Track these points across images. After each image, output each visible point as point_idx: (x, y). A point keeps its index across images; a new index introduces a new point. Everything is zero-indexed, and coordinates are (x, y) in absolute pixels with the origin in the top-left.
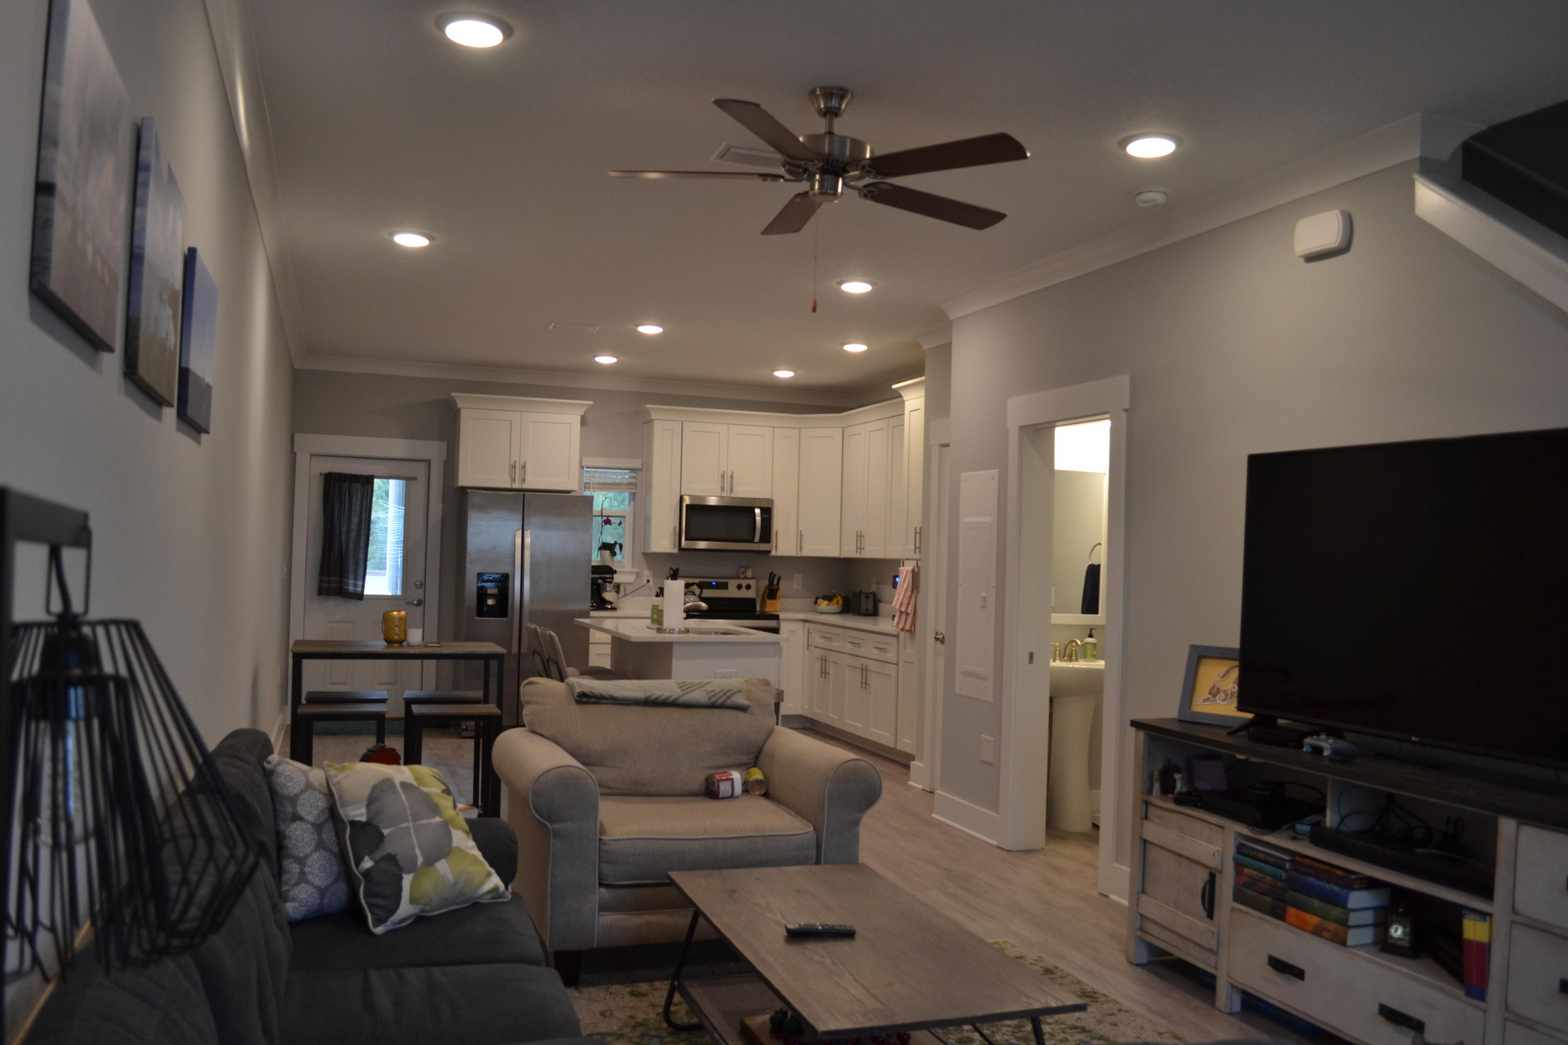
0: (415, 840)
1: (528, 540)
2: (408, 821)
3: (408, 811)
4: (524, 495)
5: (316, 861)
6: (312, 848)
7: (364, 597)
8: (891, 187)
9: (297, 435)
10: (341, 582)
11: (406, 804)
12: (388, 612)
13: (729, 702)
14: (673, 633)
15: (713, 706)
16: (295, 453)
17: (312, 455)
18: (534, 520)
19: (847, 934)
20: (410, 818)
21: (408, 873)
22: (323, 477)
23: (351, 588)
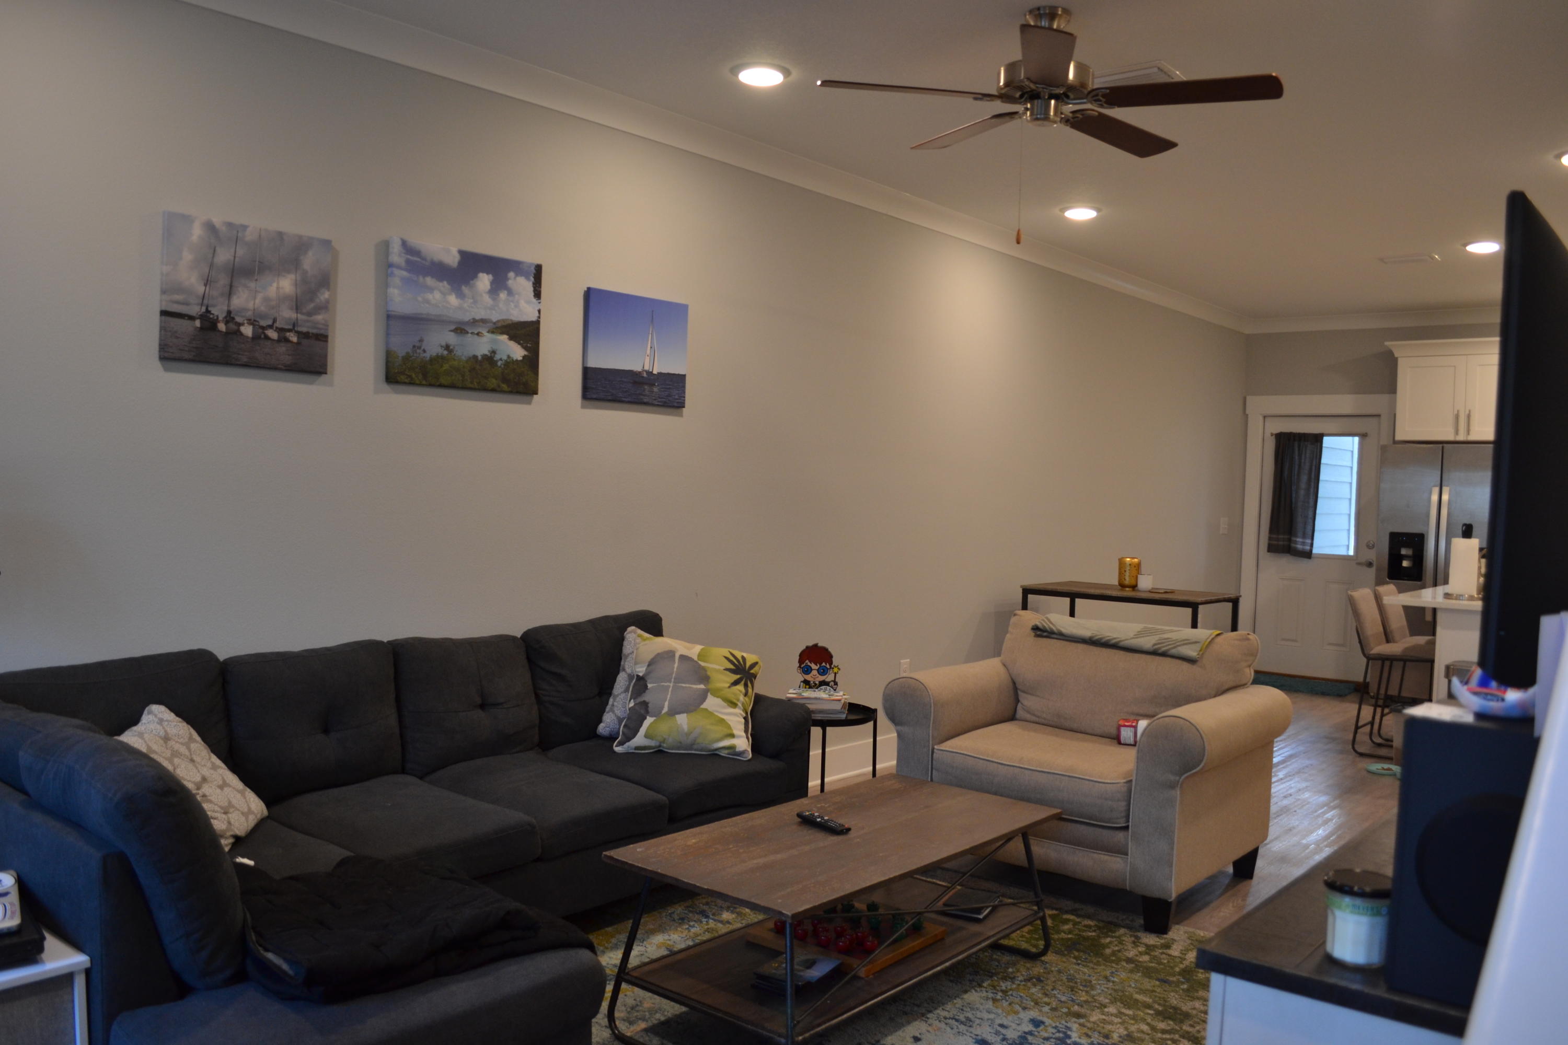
0: (669, 696)
1: (1445, 497)
2: (670, 682)
3: (674, 675)
4: (1443, 447)
7: (1312, 556)
9: (1249, 398)
10: (1290, 540)
11: (675, 670)
12: (1123, 558)
13: (1173, 652)
15: (1154, 653)
16: (1247, 415)
17: (1265, 417)
18: (1454, 476)
19: (842, 831)
20: (673, 680)
22: (1274, 436)
23: (1300, 547)
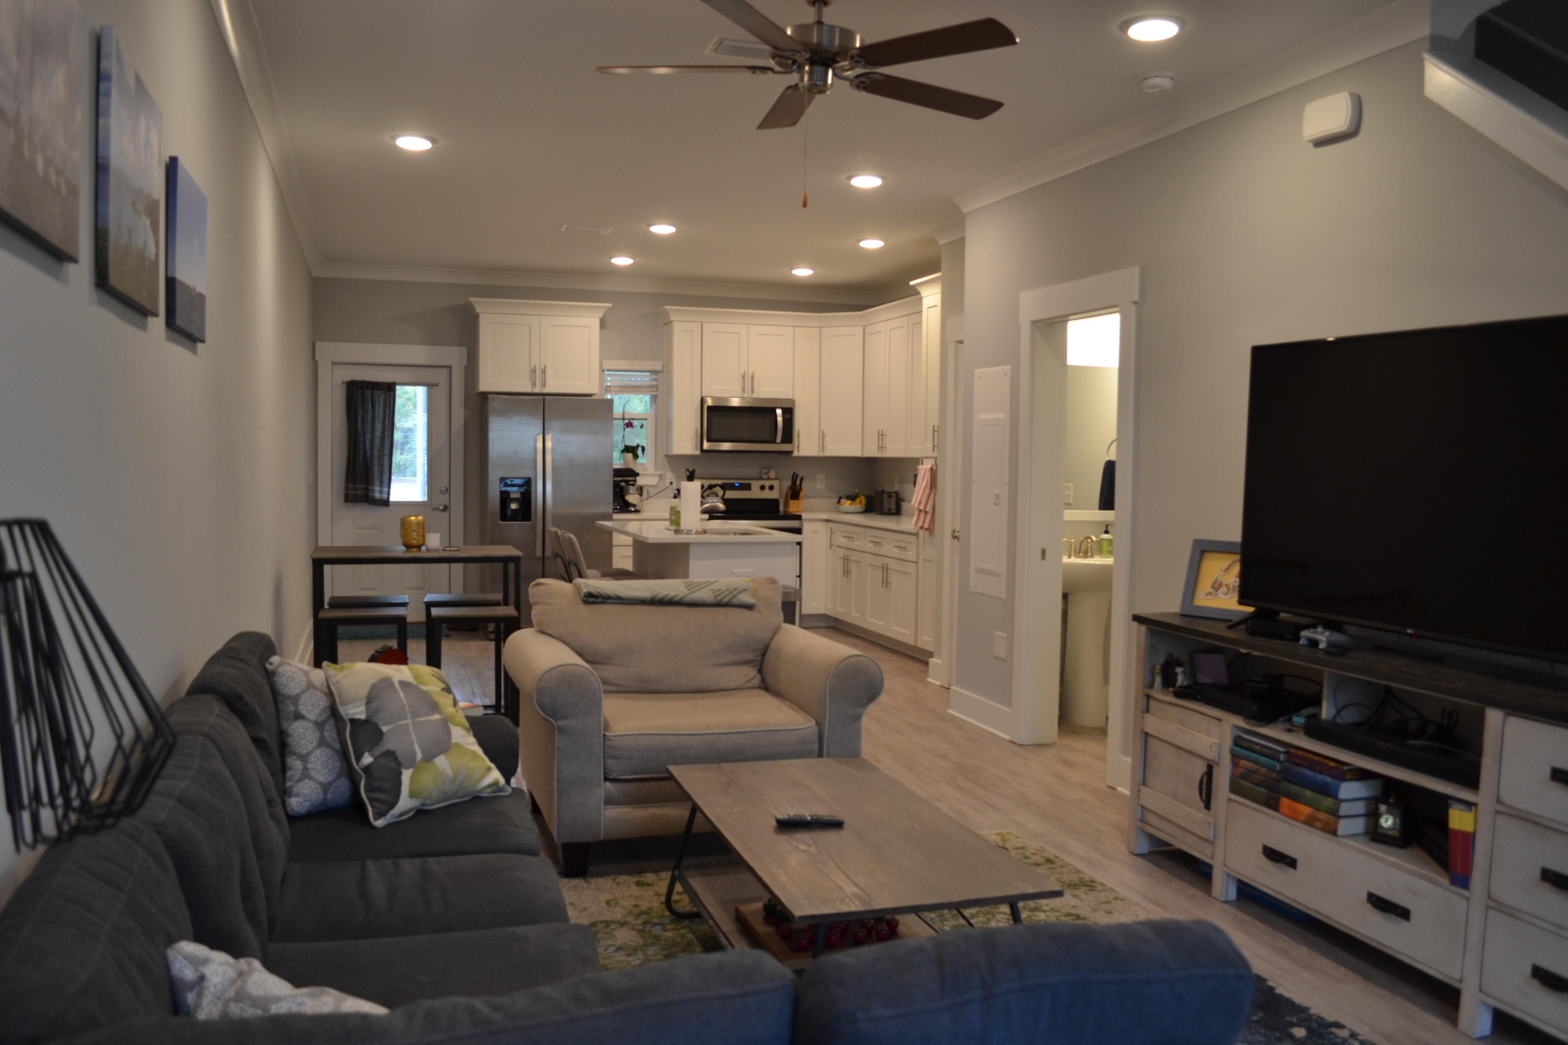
0: (414, 737)
1: (549, 444)
2: (406, 718)
3: (407, 709)
4: (544, 399)
5: (318, 758)
6: (314, 745)
7: (390, 504)
8: (883, 78)
9: (318, 344)
10: (367, 489)
11: (405, 702)
12: (405, 517)
13: (735, 601)
14: (690, 534)
15: (718, 605)
16: (317, 362)
17: (333, 364)
18: (554, 425)
19: (836, 825)
20: (409, 716)
21: (407, 768)
22: (345, 385)
23: (377, 495)
